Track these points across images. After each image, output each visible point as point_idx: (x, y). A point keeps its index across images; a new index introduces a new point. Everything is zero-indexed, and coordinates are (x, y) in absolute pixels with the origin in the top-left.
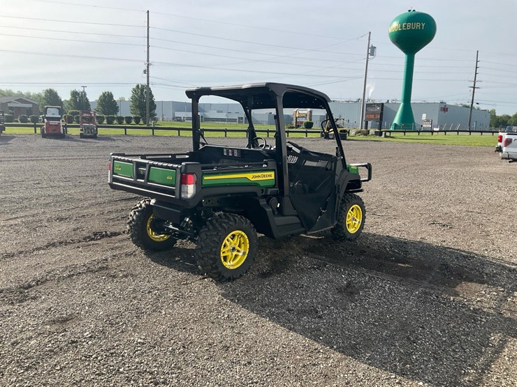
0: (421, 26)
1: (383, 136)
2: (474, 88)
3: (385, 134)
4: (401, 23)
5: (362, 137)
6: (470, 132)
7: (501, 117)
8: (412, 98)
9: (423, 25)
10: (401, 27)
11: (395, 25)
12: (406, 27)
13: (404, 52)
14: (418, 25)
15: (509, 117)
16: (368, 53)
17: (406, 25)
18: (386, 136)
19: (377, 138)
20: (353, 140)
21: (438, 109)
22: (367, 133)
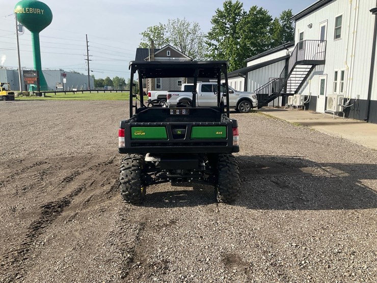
0: (41, 12)
1: (43, 96)
2: (88, 60)
3: (44, 94)
4: (24, 7)
5: (24, 98)
6: (90, 91)
7: (98, 80)
8: (42, 67)
9: (42, 11)
10: (25, 11)
11: (19, 9)
12: (29, 11)
13: (30, 30)
14: (38, 11)
15: (103, 80)
16: (17, 30)
17: (29, 10)
18: (45, 96)
19: (39, 98)
20: (20, 100)
21: (59, 75)
22: (28, 95)
